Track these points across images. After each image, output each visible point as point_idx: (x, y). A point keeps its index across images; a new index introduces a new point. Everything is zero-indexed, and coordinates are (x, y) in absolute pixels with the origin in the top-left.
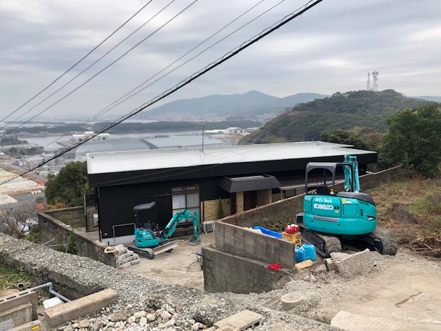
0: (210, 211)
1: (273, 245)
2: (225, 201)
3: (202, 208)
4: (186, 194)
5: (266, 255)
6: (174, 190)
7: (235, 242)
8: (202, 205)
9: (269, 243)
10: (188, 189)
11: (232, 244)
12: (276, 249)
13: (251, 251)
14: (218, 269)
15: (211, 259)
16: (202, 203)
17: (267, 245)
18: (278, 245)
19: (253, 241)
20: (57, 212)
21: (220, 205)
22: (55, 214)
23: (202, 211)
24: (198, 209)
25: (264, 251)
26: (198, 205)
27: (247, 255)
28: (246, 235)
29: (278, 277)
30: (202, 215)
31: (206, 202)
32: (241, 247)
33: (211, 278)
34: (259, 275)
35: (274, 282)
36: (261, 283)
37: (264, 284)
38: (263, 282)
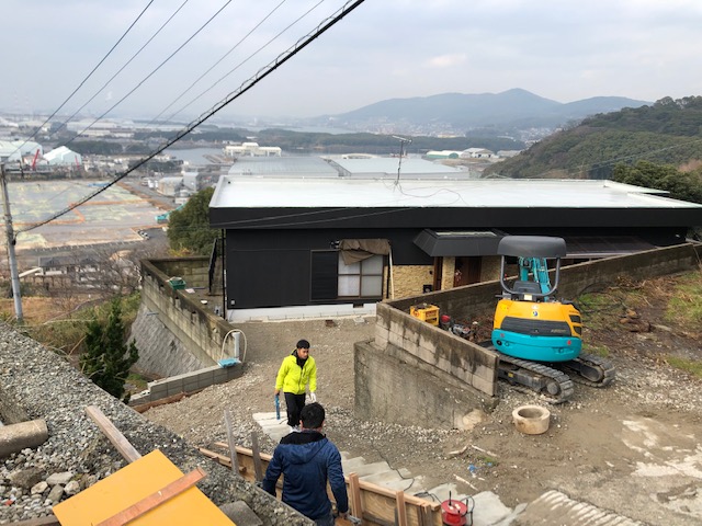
0: (399, 283)
2: (425, 270)
3: (386, 277)
7: (405, 340)
8: (386, 272)
9: (457, 350)
11: (400, 343)
13: (428, 359)
14: (375, 381)
15: (367, 364)
16: (387, 268)
19: (432, 344)
23: (385, 282)
24: (380, 278)
26: (380, 271)
27: (422, 365)
28: (422, 332)
29: (466, 410)
30: (385, 288)
31: (393, 268)
32: (414, 350)
33: (365, 393)
34: (436, 402)
35: (460, 416)
36: (439, 415)
37: (443, 417)
38: (442, 414)
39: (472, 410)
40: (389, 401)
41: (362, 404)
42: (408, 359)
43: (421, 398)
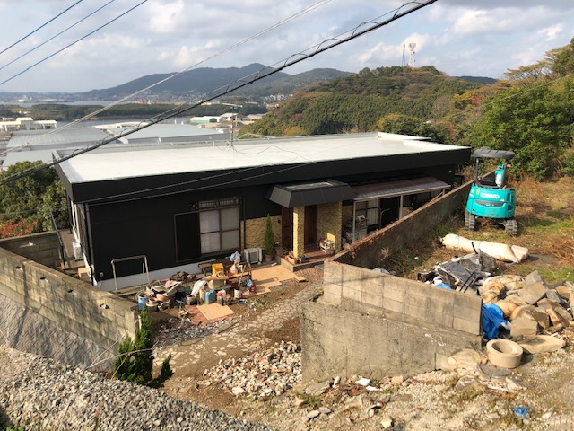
0: (253, 234)
1: (441, 301)
2: (275, 219)
3: (242, 230)
4: (219, 210)
5: (427, 316)
6: (203, 205)
7: (364, 294)
8: (242, 226)
9: (433, 297)
10: (222, 203)
11: (358, 297)
12: (446, 307)
13: (396, 308)
14: (331, 336)
15: (318, 320)
16: (242, 222)
17: (429, 302)
18: (452, 301)
19: (400, 294)
20: (13, 241)
21: (269, 225)
22: (11, 244)
23: (242, 235)
24: (237, 232)
25: (423, 309)
26: (237, 226)
27: (388, 315)
28: (387, 285)
29: (452, 351)
30: (242, 240)
31: (248, 221)
32: (376, 302)
33: (317, 349)
34: (412, 347)
35: (444, 357)
36: (417, 358)
37: (422, 361)
38: (421, 356)
39: (460, 351)
40: (350, 352)
41: (313, 357)
42: (370, 310)
43: (393, 345)
